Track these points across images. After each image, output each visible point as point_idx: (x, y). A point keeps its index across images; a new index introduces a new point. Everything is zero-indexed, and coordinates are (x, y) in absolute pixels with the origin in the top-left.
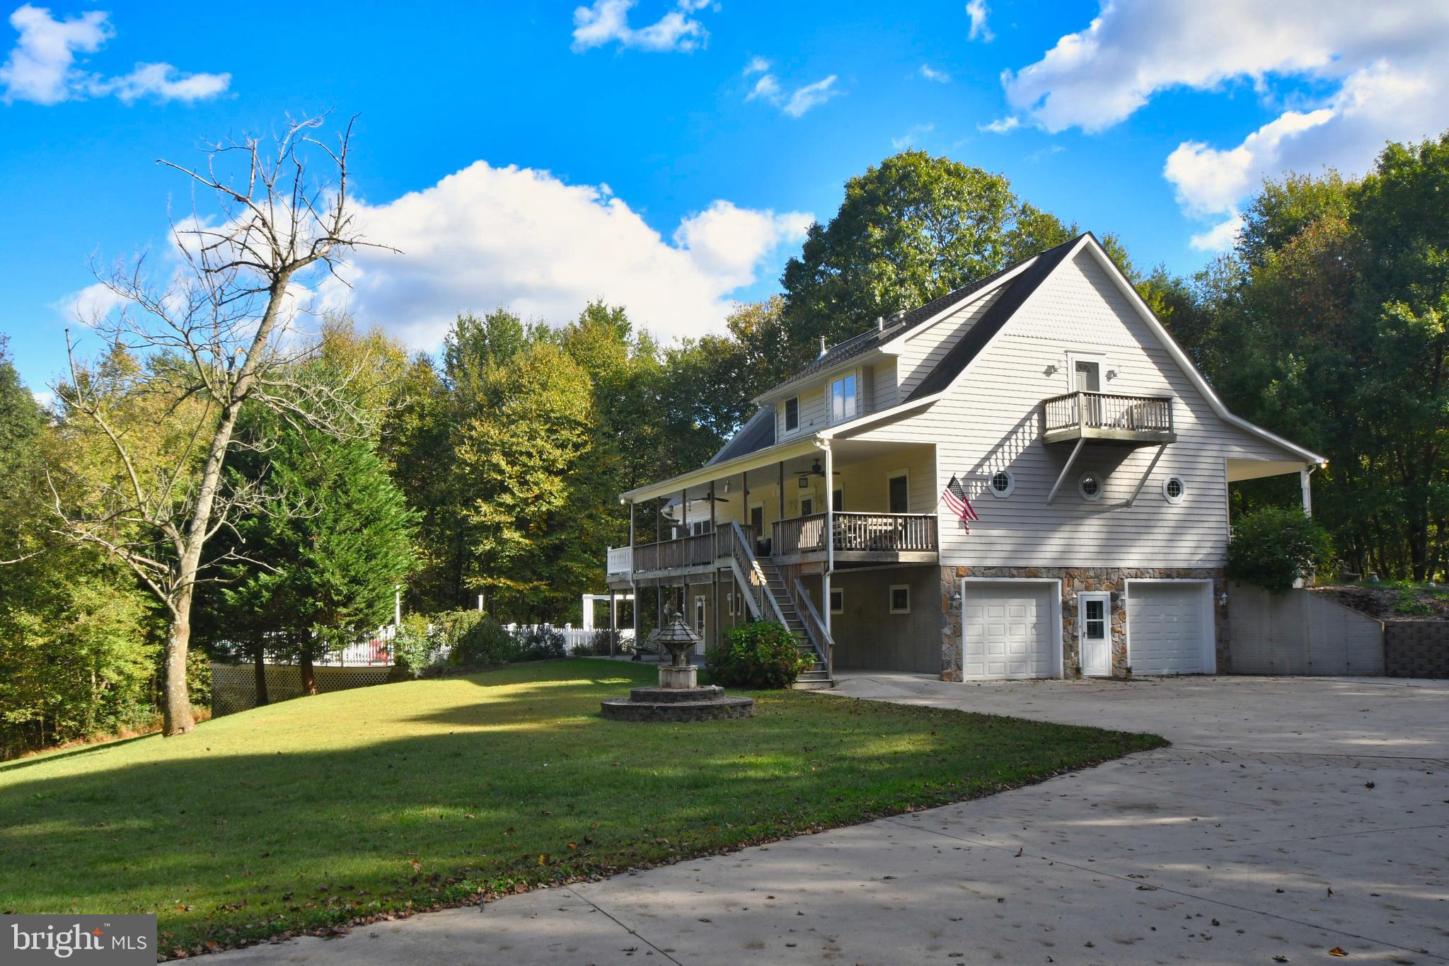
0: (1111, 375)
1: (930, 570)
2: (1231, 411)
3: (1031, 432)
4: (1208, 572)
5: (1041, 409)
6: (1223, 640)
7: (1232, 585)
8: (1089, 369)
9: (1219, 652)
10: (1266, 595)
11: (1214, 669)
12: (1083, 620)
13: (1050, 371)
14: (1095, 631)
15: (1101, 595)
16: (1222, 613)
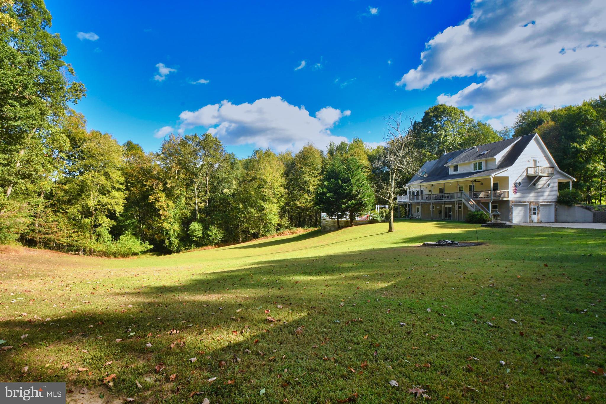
0: (539, 162)
1: (508, 201)
2: (560, 169)
3: (525, 174)
4: (554, 202)
5: (527, 169)
6: (556, 216)
7: (558, 204)
8: (535, 161)
9: (555, 218)
10: (566, 207)
11: (554, 221)
12: (532, 211)
13: (529, 161)
14: (535, 214)
15: (536, 207)
16: (556, 210)
